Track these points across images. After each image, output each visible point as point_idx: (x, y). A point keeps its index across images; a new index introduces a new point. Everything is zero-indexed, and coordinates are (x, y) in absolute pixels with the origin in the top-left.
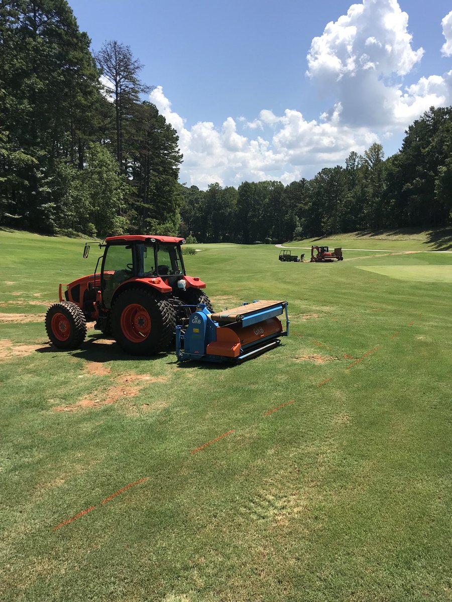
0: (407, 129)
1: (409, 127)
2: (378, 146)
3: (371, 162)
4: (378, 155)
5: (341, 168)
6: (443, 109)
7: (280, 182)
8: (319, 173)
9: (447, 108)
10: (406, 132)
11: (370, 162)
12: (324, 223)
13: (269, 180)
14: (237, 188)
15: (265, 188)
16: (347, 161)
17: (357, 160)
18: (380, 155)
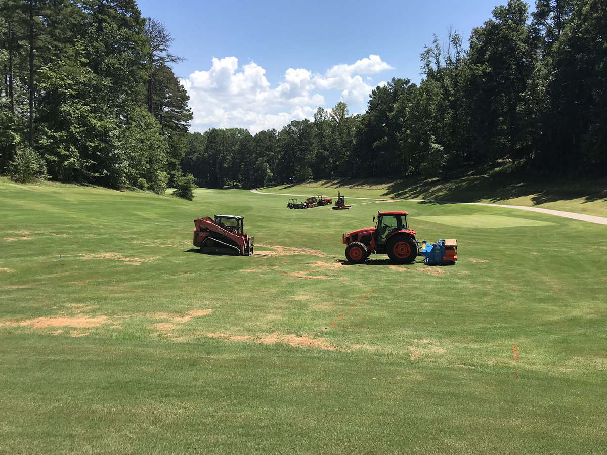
0: (371, 93)
1: (373, 92)
2: (343, 104)
3: (338, 117)
4: (343, 112)
5: (309, 121)
6: (401, 80)
7: (246, 130)
8: (289, 125)
9: (404, 79)
10: (370, 96)
11: (336, 118)
12: (297, 171)
13: (235, 128)
14: (202, 134)
15: (233, 135)
16: (315, 116)
17: (323, 115)
18: (345, 113)
